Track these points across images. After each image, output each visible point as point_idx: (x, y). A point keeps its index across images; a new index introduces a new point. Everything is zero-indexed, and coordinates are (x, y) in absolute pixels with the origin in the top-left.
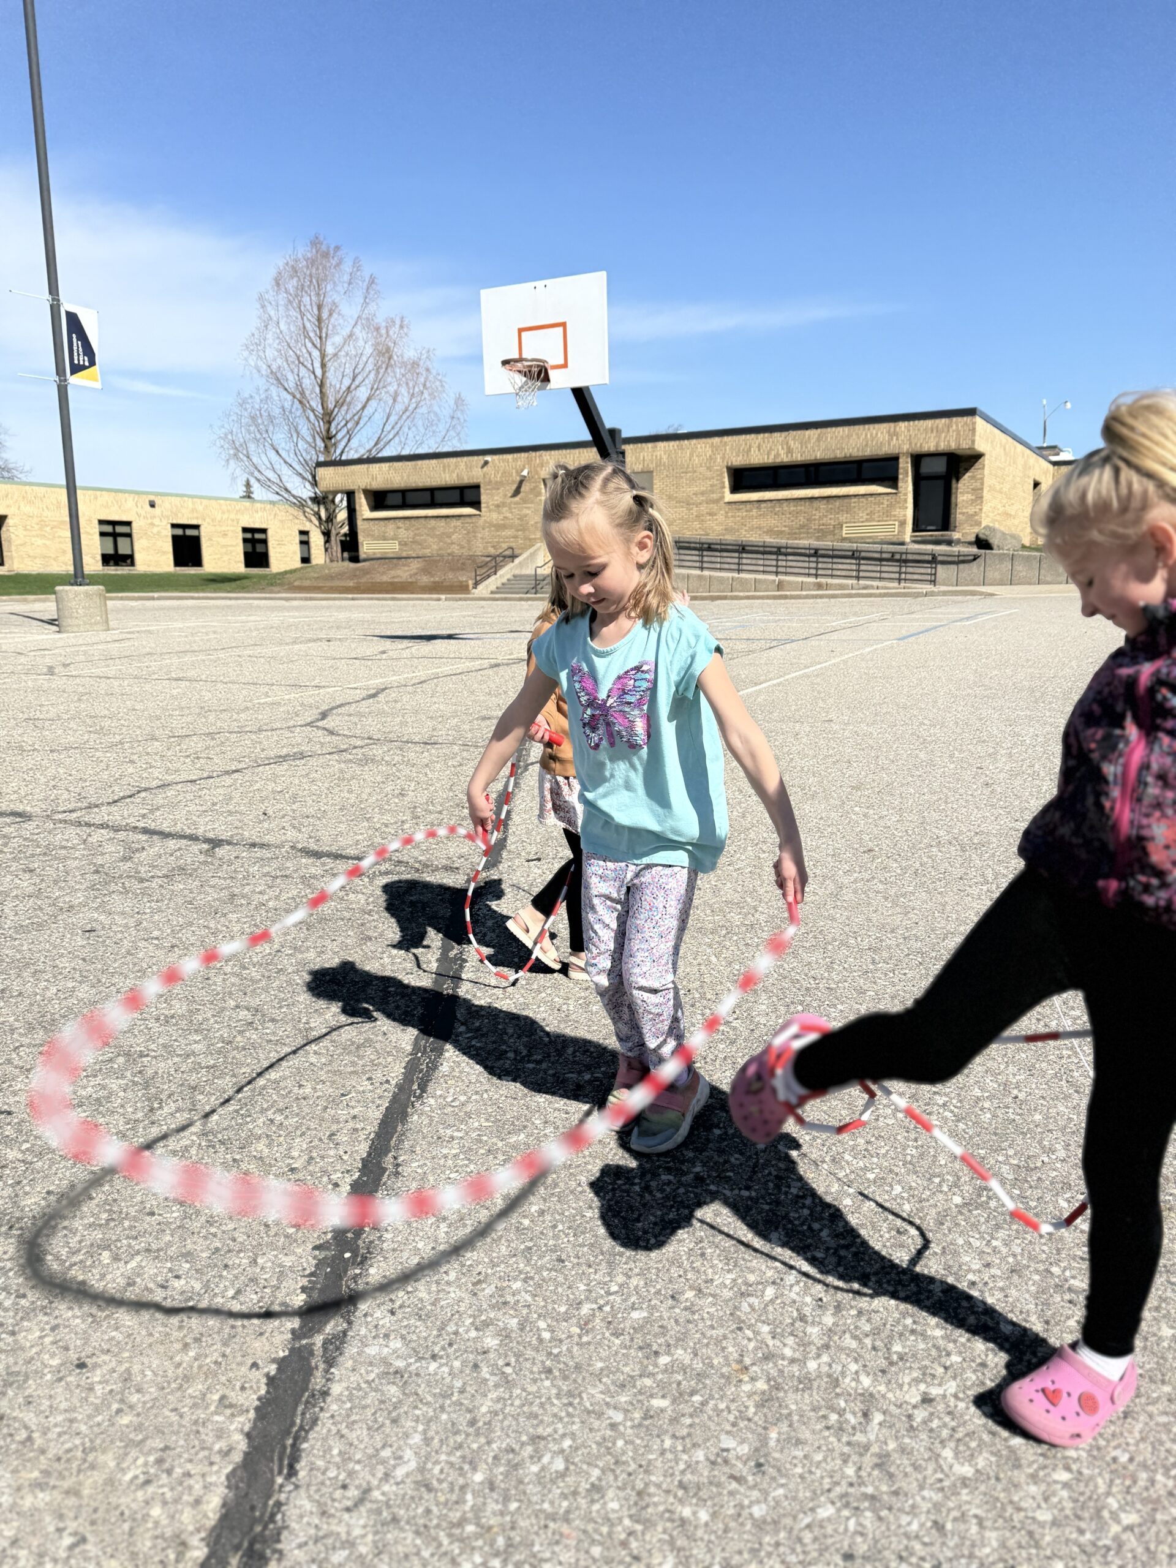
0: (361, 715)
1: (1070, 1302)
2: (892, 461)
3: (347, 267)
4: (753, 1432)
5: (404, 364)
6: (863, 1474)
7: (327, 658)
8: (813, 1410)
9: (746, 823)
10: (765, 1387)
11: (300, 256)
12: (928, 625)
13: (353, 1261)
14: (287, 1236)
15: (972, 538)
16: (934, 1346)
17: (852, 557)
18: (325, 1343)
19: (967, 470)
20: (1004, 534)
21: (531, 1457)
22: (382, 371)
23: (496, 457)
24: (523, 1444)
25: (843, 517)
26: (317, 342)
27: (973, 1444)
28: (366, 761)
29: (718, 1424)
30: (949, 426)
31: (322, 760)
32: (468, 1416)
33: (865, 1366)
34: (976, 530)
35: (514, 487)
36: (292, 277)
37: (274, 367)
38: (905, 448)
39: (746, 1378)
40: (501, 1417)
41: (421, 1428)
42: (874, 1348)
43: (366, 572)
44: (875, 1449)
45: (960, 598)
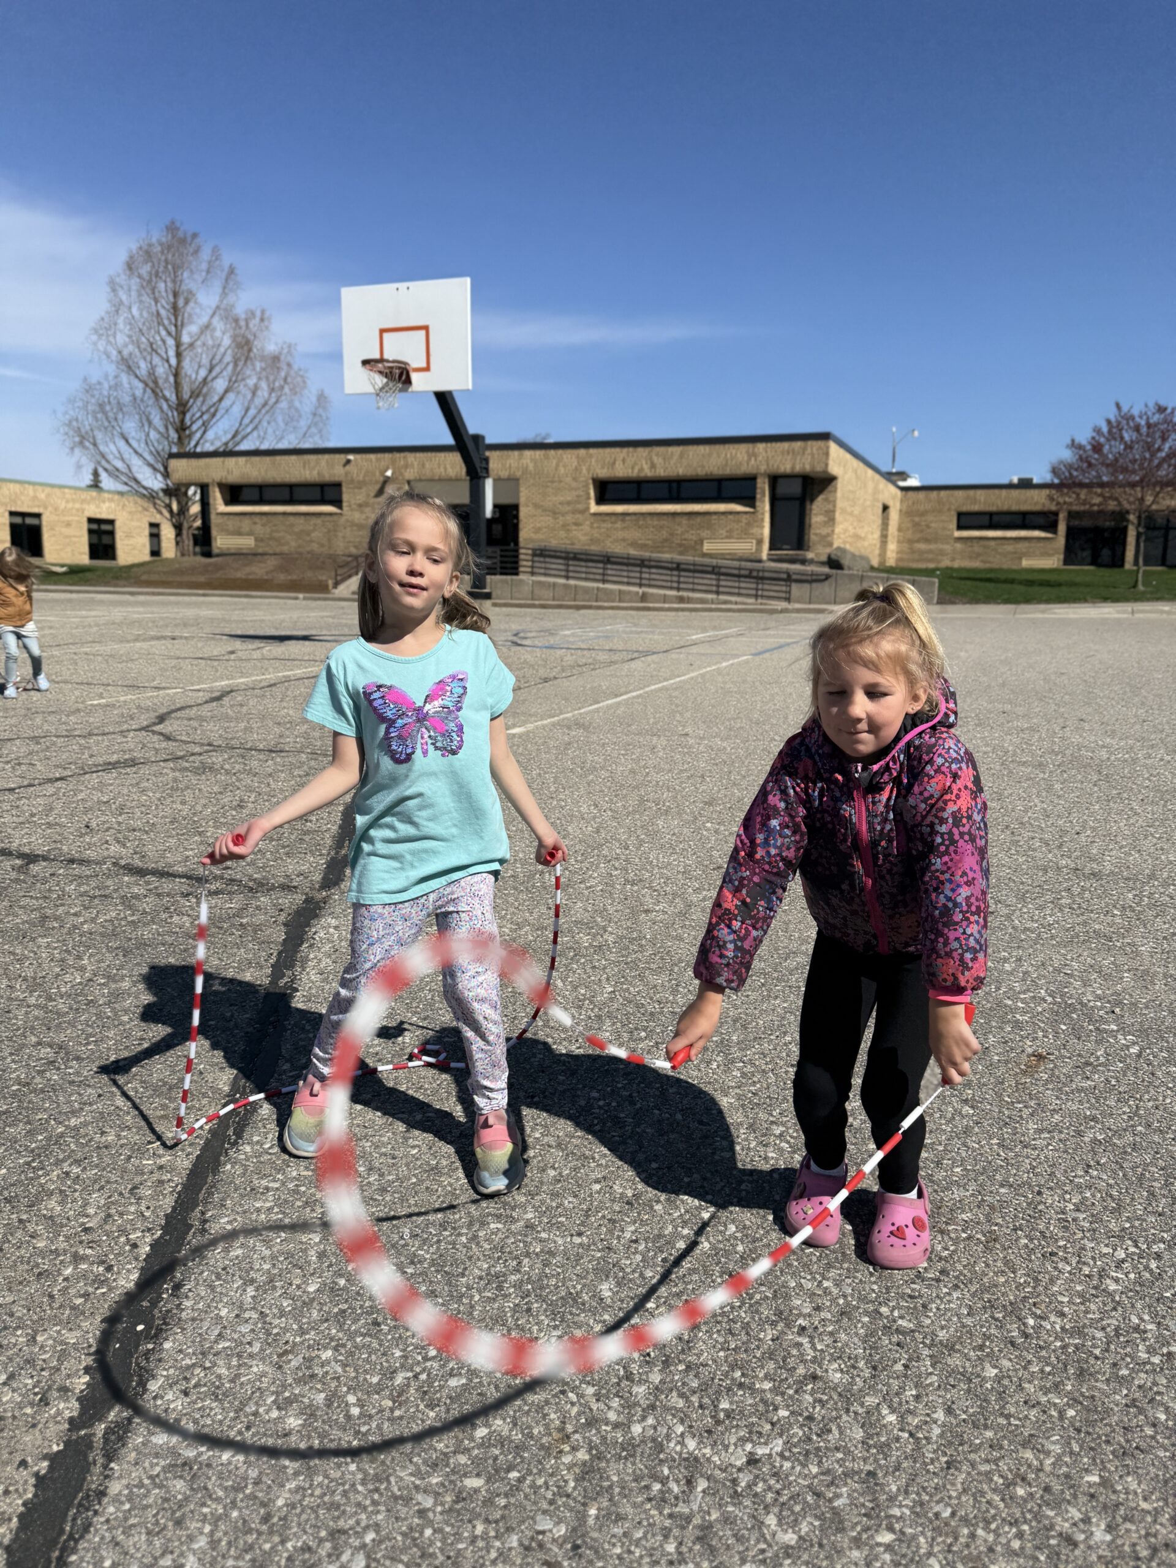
0: (201, 719)
1: (898, 1344)
2: (750, 480)
3: (205, 254)
4: (571, 1510)
5: (263, 358)
6: (684, 1549)
7: (170, 658)
8: (635, 1480)
9: (599, 839)
10: (587, 1457)
11: (154, 240)
12: (782, 641)
13: (147, 1336)
14: (74, 1308)
15: (824, 558)
16: (762, 1400)
17: (712, 572)
18: (108, 1432)
19: (821, 492)
20: (854, 555)
21: (329, 1556)
22: (241, 364)
23: (358, 456)
24: (321, 1541)
25: (705, 533)
26: (173, 329)
27: (797, 1508)
28: (204, 769)
29: (535, 1503)
30: (805, 449)
31: (155, 768)
32: (262, 1511)
33: (691, 1427)
34: (828, 550)
35: (378, 487)
36: (146, 262)
37: (125, 353)
38: (763, 468)
39: (567, 1448)
40: (298, 1511)
41: (207, 1529)
42: (701, 1406)
43: (218, 568)
44: (697, 1521)
45: (812, 616)
